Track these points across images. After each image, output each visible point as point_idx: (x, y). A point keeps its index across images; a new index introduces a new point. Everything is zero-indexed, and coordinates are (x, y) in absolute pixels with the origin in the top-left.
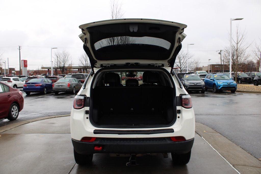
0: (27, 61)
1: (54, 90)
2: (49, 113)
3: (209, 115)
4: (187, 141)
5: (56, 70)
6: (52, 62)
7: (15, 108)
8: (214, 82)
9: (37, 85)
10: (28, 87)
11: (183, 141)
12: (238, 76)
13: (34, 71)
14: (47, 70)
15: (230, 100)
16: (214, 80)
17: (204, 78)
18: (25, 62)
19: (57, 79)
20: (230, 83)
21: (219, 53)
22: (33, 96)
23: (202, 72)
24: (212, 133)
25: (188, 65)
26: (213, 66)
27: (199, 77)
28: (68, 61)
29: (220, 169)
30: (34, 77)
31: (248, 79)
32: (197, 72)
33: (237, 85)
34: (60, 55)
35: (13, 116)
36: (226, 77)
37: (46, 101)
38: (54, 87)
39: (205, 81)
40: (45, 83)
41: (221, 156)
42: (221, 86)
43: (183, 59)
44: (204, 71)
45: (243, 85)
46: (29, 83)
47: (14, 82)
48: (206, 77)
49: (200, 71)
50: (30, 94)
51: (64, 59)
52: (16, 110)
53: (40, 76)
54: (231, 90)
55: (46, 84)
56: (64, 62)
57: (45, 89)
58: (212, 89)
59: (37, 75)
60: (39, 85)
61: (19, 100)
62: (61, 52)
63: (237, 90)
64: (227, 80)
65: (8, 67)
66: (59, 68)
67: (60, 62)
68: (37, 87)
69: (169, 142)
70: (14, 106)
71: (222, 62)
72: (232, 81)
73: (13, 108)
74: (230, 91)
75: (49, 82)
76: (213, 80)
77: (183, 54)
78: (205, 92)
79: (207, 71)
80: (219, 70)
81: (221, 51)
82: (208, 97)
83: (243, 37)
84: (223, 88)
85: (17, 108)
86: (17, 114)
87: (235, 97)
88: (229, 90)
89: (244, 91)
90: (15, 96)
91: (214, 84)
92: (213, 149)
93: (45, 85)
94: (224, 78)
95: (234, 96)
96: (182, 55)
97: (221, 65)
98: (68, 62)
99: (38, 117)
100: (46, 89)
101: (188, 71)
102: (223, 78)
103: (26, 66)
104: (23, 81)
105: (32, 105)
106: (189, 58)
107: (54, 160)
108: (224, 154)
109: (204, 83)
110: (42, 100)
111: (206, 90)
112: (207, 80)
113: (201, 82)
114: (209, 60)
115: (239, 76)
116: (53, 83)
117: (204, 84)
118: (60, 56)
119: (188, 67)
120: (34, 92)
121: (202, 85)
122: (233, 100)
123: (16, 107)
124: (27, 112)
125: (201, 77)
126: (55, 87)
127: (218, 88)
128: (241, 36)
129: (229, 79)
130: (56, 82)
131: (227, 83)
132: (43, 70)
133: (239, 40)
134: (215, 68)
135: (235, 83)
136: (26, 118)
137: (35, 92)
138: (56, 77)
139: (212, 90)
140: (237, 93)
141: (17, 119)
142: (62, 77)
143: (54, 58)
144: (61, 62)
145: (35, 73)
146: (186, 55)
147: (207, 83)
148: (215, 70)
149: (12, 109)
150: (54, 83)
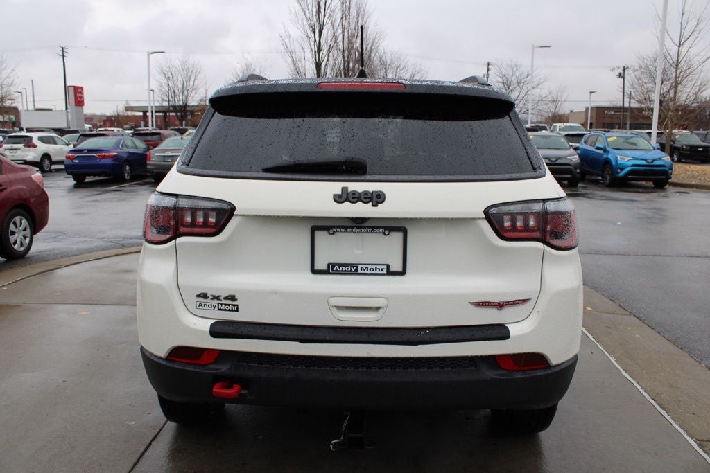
0: (82, 88)
1: (151, 169)
2: (124, 238)
3: (597, 253)
4: (554, 370)
5: (165, 116)
6: (153, 91)
7: (21, 223)
8: (605, 156)
9: (104, 157)
10: (77, 161)
11: (543, 368)
12: (672, 141)
13: (105, 118)
14: (141, 114)
15: (655, 209)
16: (608, 148)
17: (577, 145)
18: (78, 91)
19: (162, 138)
20: (654, 160)
21: (620, 75)
22: (91, 187)
23: (571, 127)
24: (611, 316)
25: (530, 106)
26: (599, 111)
27: (563, 140)
28: (196, 89)
29: (656, 454)
30: (101, 132)
31: (701, 149)
32: (555, 126)
33: (672, 165)
34: (175, 71)
35: (16, 247)
36: (642, 143)
37: (124, 200)
38: (151, 162)
39: (579, 152)
40: (126, 150)
41: (652, 402)
42: (627, 167)
43: (518, 88)
44: (575, 125)
45: (687, 167)
46: (81, 151)
47: (43, 148)
48: (583, 140)
49: (565, 124)
50: (86, 180)
51: (185, 84)
52: (25, 230)
53: (118, 131)
54: (654, 181)
55: (132, 154)
56: (185, 93)
57: (128, 168)
58: (598, 176)
59: (109, 129)
60: (110, 157)
61: (32, 200)
62: (177, 64)
63: (673, 180)
64: (644, 152)
65: (34, 106)
66: (172, 109)
67: (174, 93)
68: (103, 161)
69: (490, 374)
70: (17, 219)
71: (627, 100)
72: (659, 154)
73: (15, 224)
74: (651, 184)
75: (136, 148)
76: (605, 150)
77: (517, 74)
78: (579, 185)
79: (584, 125)
80: (617, 124)
81: (624, 69)
82: (588, 197)
83: (701, 26)
84: (631, 172)
85: (27, 223)
86: (27, 240)
87: (666, 200)
88: (647, 180)
89: (693, 183)
90: (20, 187)
91: (608, 162)
92: (623, 372)
93: (125, 156)
94: (636, 145)
95: (663, 196)
96: (514, 78)
97: (623, 109)
98: (195, 93)
99: (90, 251)
100: (130, 166)
101: (529, 122)
102: (632, 144)
103: (79, 102)
104: (67, 145)
105: (81, 214)
106: (534, 88)
107: (102, 401)
108: (663, 396)
109: (577, 156)
110: (113, 198)
111: (582, 179)
112: (585, 150)
113: (570, 155)
114: (591, 93)
115: (674, 142)
116: (148, 149)
117: (579, 161)
118: (173, 74)
119: (530, 111)
120: (94, 175)
121: (572, 163)
122: (662, 210)
123: (23, 221)
124: (60, 234)
125: (569, 141)
126: (154, 163)
127: (618, 173)
128: (692, 24)
129: (652, 148)
130: (157, 148)
131: (646, 160)
132: (130, 113)
133: (685, 34)
134: (604, 118)
135: (666, 159)
136: (56, 251)
137: (99, 175)
138: (159, 134)
139: (600, 178)
140: (670, 190)
141: (27, 255)
142: (176, 132)
143: (156, 80)
144: (177, 92)
145: (108, 124)
146: (527, 77)
147: (585, 157)
148: (604, 124)
149: (12, 227)
150: (152, 151)
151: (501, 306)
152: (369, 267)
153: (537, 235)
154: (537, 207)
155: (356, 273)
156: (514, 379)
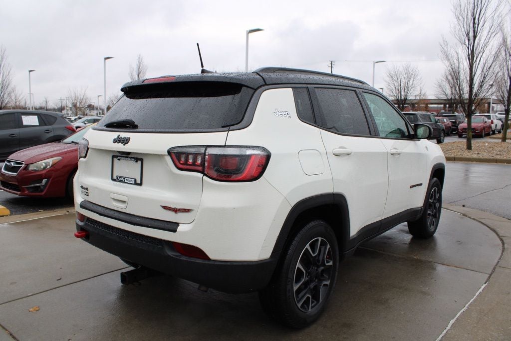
151: (176, 211)
152: (129, 179)
153: (200, 168)
154: (202, 150)
155: (124, 182)
156: (181, 260)
